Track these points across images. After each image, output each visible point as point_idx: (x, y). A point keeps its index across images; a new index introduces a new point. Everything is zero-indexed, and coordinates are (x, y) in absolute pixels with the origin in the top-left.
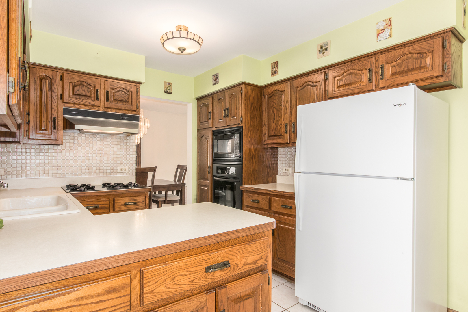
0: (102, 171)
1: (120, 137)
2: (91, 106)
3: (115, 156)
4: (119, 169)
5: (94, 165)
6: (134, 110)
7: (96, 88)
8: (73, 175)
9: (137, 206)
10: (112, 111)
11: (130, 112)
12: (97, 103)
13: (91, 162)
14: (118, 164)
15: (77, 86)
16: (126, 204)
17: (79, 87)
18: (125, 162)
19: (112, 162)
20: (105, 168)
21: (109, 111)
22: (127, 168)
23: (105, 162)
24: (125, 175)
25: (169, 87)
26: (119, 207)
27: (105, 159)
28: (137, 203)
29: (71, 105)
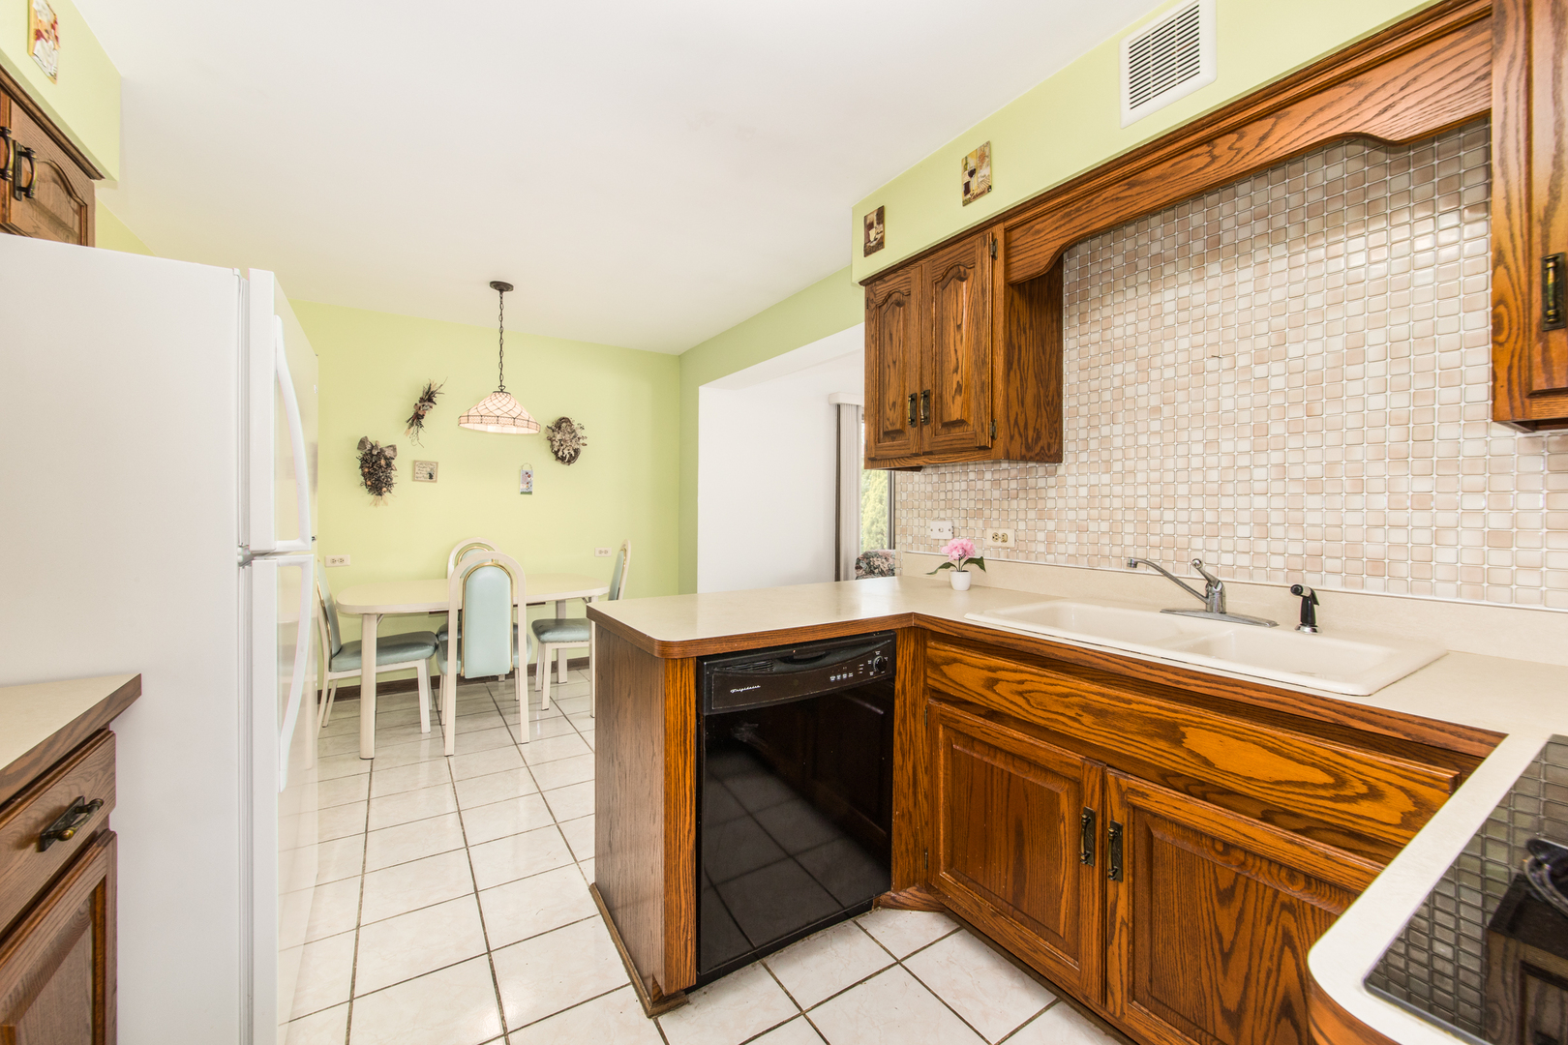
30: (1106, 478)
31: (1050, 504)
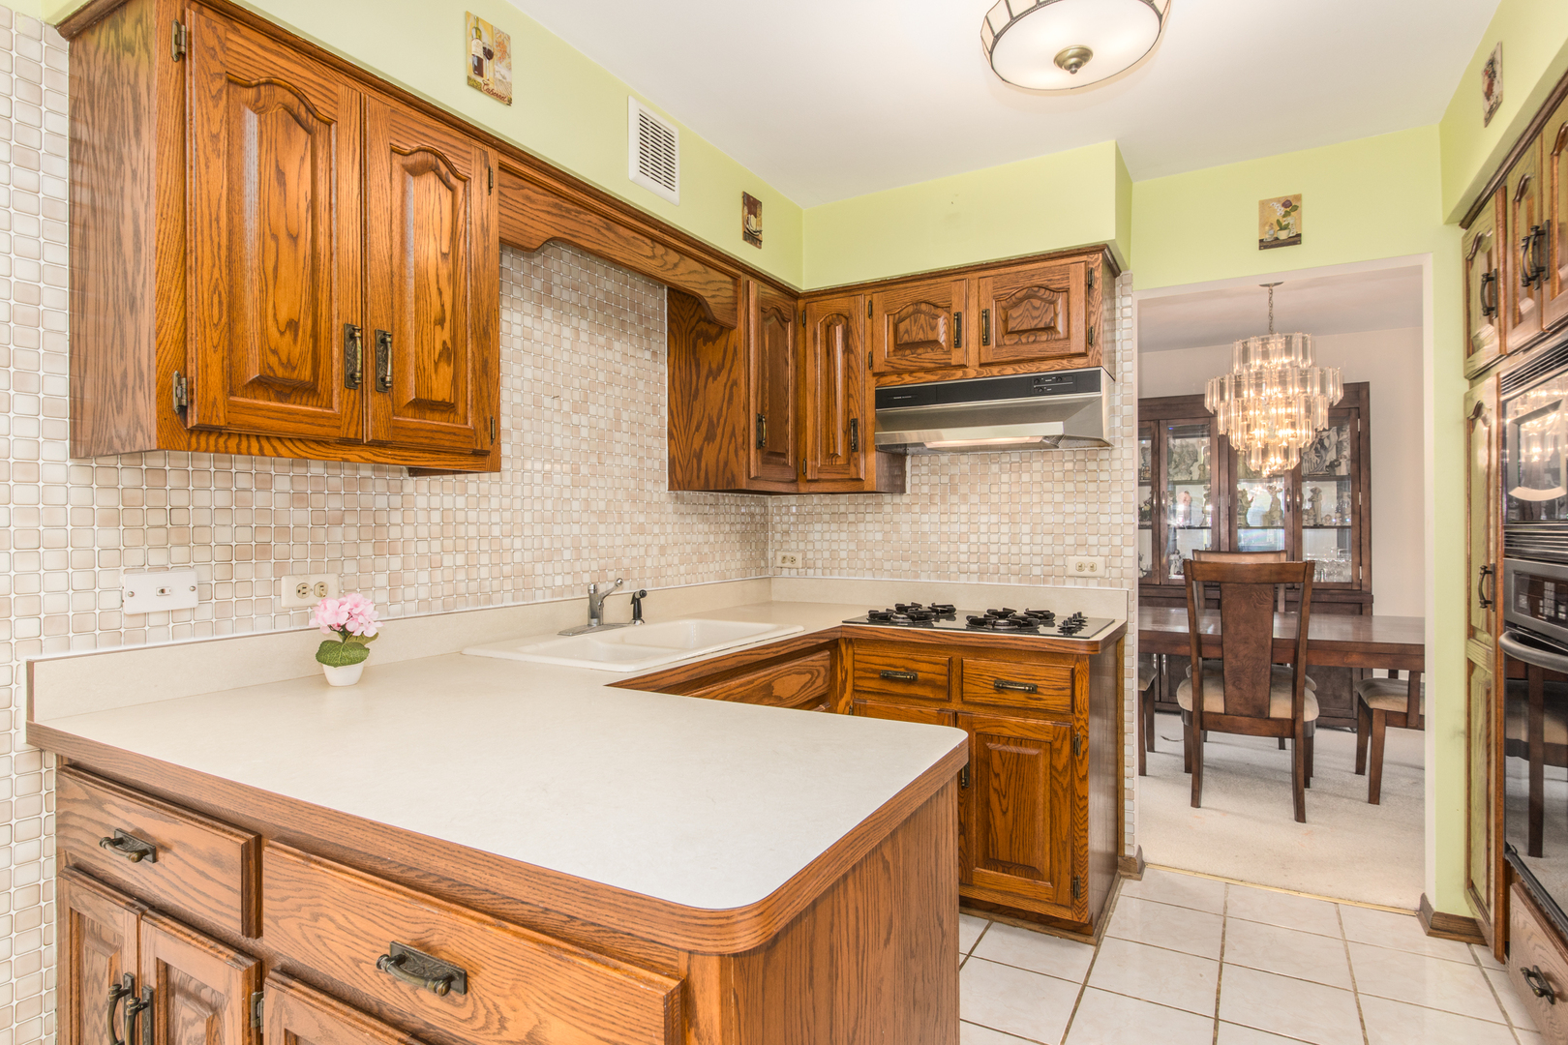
0: (1017, 567)
1: (1075, 456)
2: (940, 368)
3: (1059, 518)
4: (1073, 562)
5: (994, 548)
6: (1077, 351)
7: (954, 310)
8: (939, 577)
9: (1040, 699)
10: (1005, 372)
11: (1065, 362)
12: (956, 357)
13: (984, 539)
14: (1068, 548)
15: (902, 320)
16: (1001, 687)
17: (908, 320)
18: (1092, 540)
19: (1048, 539)
20: (1025, 560)
21: (995, 374)
22: (1099, 561)
23: (1026, 539)
24: (1093, 585)
25: (1287, 214)
26: (976, 689)
27: (1026, 529)
28: (1039, 690)
29: (894, 378)
30: (461, 502)
31: (395, 532)
